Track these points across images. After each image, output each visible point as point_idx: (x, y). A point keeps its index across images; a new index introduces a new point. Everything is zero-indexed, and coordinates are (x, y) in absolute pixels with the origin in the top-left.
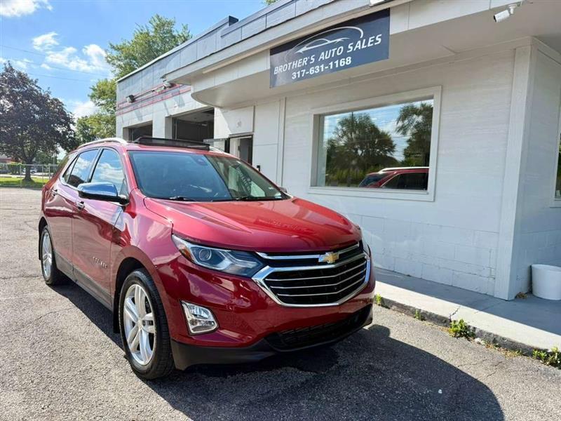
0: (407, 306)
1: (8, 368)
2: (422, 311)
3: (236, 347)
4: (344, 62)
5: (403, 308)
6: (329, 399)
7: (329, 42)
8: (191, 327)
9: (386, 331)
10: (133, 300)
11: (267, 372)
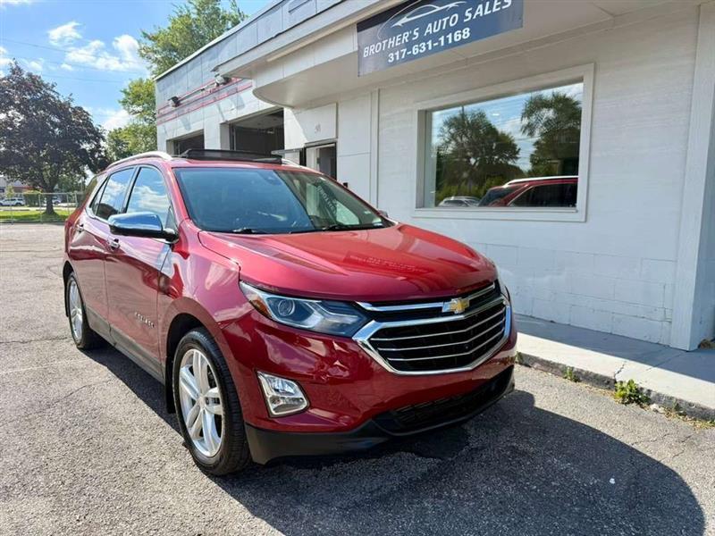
0: (554, 364)
1: (30, 464)
2: (575, 370)
3: (332, 431)
4: (460, 35)
5: (548, 366)
6: (462, 496)
7: (438, 9)
8: (272, 407)
9: (529, 398)
10: (191, 370)
11: (374, 460)
